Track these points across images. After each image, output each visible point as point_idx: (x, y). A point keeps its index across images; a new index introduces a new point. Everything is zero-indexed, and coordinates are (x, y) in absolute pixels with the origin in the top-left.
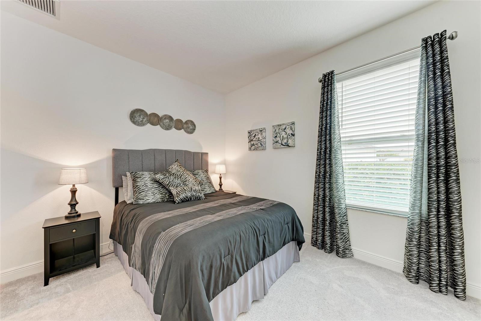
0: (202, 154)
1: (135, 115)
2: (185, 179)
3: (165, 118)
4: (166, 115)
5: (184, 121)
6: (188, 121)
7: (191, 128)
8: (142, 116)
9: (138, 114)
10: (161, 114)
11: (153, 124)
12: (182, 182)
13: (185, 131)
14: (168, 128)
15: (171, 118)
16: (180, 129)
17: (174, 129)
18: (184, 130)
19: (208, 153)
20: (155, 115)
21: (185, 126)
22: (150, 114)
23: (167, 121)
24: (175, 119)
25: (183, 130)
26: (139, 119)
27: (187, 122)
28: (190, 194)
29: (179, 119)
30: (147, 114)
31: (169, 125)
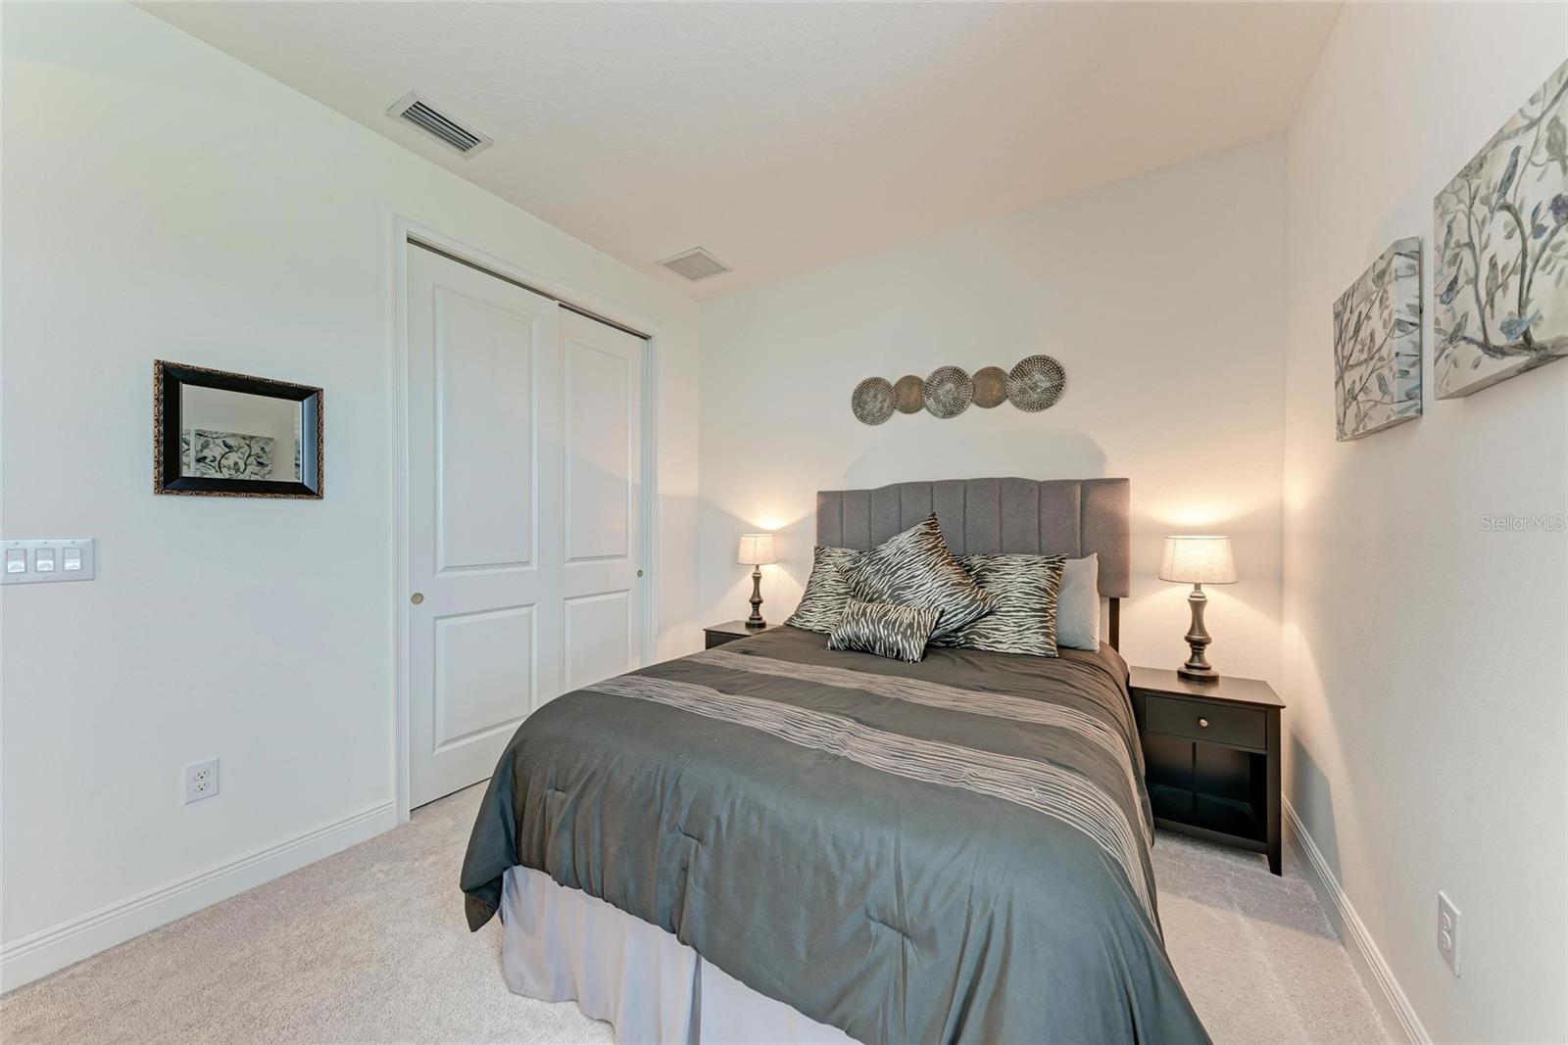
0: (1088, 486)
1: (865, 397)
2: (908, 579)
3: (941, 383)
4: (938, 372)
5: (1008, 368)
6: (1028, 361)
7: (1046, 384)
8: (879, 396)
9: (872, 393)
10: (925, 375)
11: (908, 410)
12: (889, 588)
13: (1017, 404)
14: (951, 410)
15: (958, 375)
16: (997, 402)
17: (973, 410)
18: (1013, 402)
19: (1127, 479)
20: (910, 381)
21: (1015, 385)
22: (896, 385)
23: (950, 386)
24: (971, 372)
25: (1007, 404)
26: (874, 405)
27: (1020, 371)
28: (870, 631)
29: (990, 368)
30: (888, 385)
31: (955, 399)
